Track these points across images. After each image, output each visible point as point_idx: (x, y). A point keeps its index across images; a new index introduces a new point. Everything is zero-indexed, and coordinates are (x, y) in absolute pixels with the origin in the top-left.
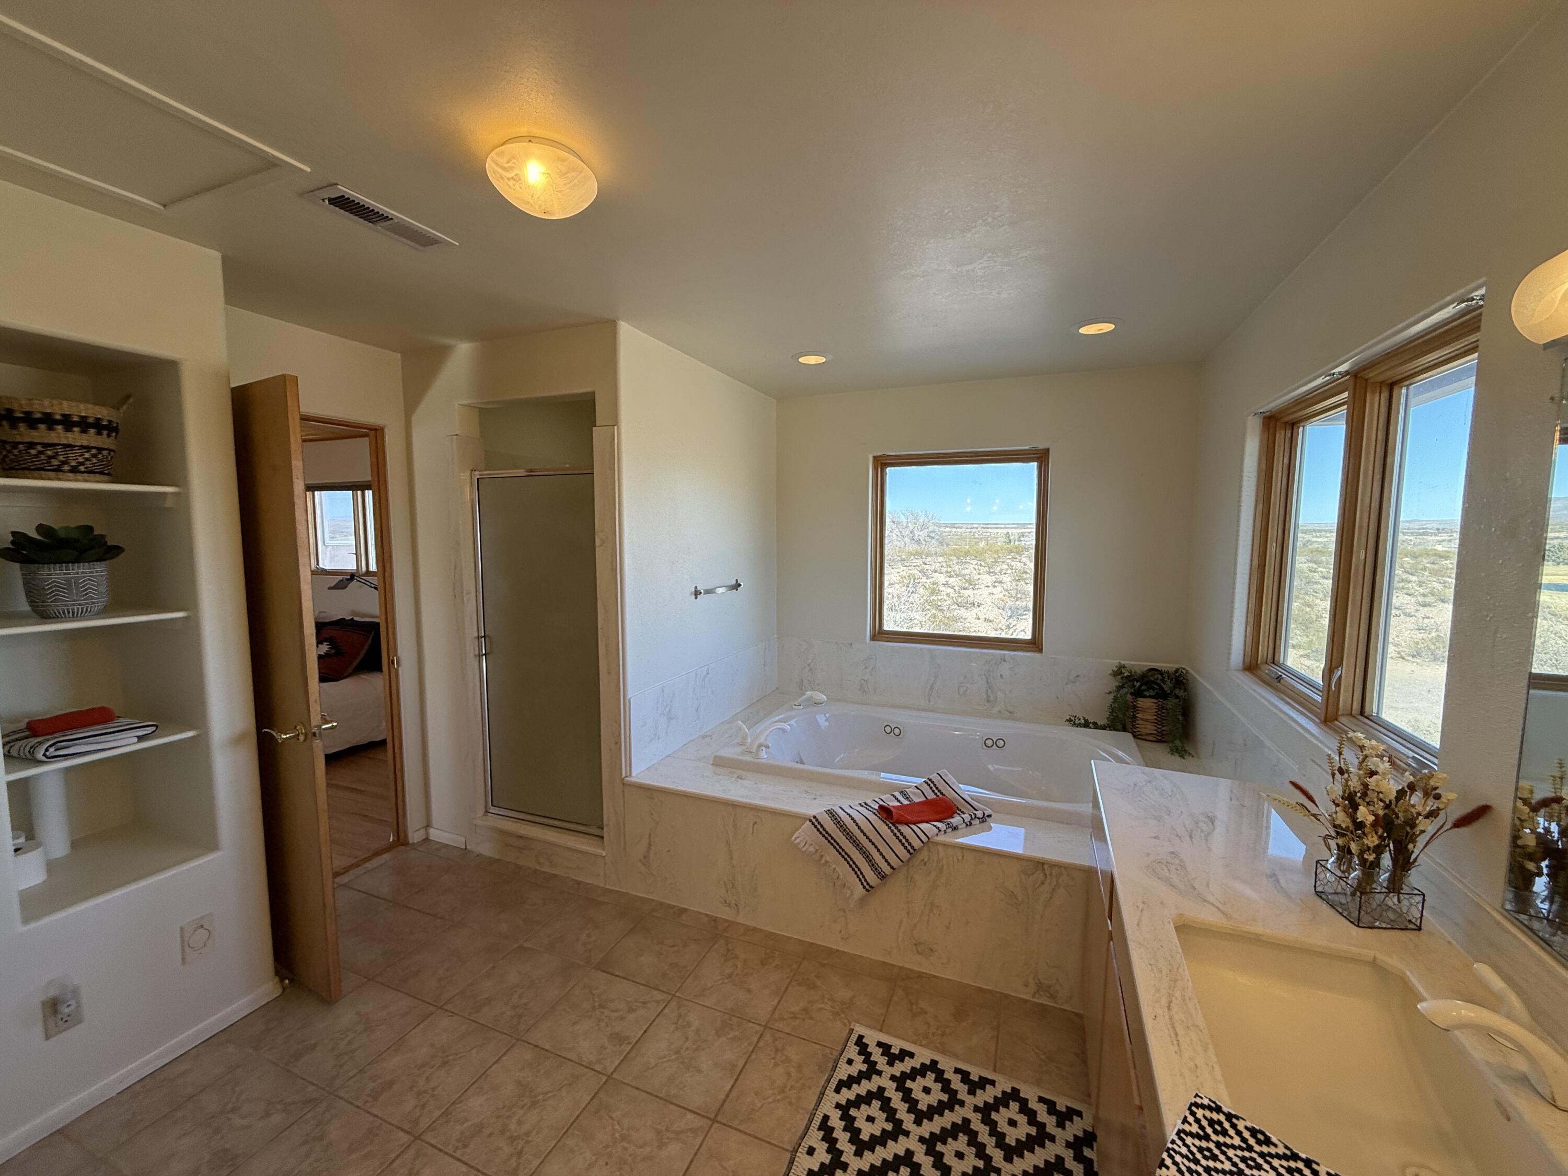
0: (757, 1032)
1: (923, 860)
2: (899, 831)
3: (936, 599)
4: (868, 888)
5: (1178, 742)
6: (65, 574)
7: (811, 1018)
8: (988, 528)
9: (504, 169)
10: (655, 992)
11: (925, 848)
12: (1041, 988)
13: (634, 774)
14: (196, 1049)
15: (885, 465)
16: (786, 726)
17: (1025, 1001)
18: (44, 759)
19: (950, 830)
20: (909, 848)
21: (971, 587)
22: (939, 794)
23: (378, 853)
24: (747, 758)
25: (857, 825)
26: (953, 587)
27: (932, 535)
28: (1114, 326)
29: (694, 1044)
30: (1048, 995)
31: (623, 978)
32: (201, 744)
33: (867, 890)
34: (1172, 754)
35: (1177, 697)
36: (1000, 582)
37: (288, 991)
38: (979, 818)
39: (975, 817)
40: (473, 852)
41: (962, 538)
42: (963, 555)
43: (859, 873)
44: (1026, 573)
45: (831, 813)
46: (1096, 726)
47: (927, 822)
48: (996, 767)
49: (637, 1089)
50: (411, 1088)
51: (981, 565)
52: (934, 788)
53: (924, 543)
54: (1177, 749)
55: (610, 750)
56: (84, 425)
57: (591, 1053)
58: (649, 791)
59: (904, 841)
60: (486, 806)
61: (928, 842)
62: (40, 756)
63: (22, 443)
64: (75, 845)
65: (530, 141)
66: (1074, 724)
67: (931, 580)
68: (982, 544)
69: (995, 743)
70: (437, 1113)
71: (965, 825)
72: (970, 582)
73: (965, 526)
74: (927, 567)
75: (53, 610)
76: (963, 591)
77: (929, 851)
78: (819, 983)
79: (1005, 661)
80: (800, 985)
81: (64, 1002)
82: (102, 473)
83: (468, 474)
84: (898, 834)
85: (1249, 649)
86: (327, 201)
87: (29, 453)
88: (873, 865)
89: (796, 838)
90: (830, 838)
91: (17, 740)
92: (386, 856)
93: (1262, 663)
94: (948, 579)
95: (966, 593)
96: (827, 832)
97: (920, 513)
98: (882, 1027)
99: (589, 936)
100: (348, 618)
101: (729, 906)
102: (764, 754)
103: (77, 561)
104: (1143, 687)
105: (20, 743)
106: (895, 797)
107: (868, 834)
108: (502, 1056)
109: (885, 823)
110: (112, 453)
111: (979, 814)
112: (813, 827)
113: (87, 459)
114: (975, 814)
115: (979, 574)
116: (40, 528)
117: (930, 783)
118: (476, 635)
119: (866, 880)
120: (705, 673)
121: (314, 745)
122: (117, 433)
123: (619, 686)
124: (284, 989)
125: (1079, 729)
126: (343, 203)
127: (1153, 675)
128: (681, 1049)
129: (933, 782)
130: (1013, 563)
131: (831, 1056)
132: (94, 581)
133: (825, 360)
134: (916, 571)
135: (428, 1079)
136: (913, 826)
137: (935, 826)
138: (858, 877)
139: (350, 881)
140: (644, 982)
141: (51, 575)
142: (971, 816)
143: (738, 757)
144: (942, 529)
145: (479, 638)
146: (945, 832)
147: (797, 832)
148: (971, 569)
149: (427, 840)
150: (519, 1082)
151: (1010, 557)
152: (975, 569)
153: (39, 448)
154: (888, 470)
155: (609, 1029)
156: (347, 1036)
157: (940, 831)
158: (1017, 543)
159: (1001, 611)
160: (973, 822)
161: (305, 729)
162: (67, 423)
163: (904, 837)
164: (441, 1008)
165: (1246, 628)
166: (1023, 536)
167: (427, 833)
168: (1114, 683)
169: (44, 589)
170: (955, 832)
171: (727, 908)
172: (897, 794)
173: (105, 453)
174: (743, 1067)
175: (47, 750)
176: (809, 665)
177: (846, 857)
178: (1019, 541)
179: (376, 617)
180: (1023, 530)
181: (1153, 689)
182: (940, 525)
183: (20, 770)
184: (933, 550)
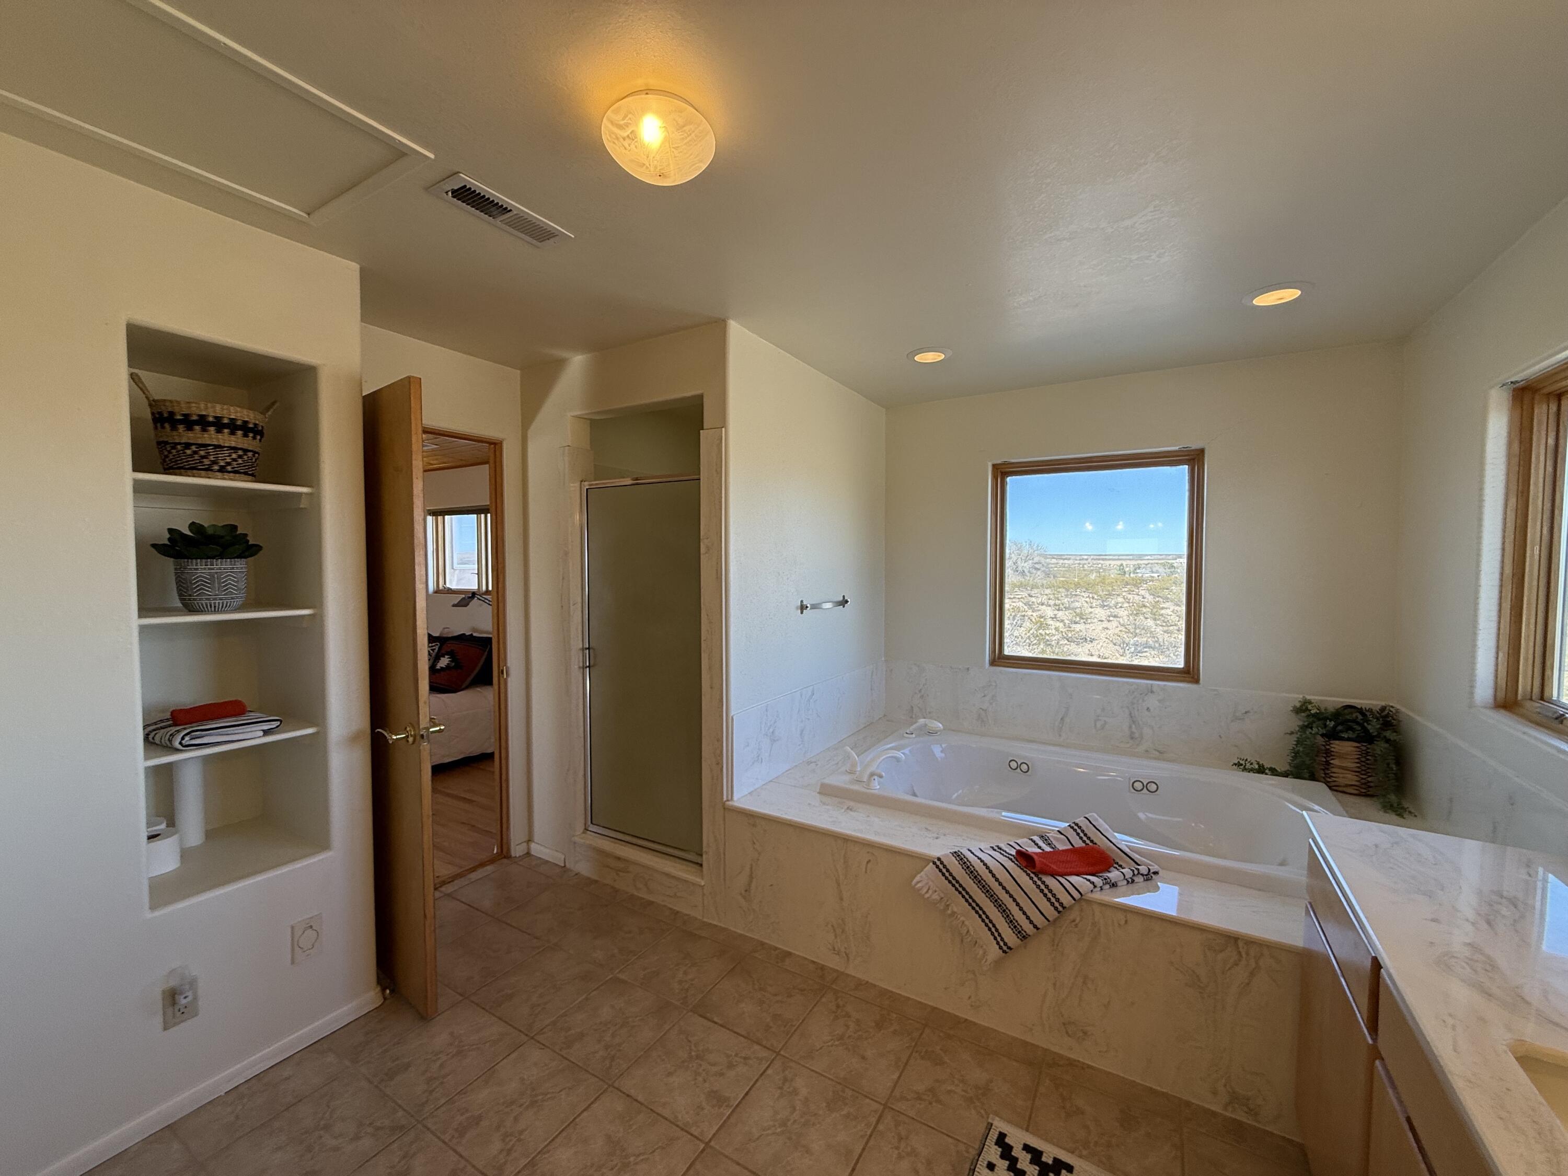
0: (875, 1111)
1: (1074, 921)
2: (1043, 883)
3: (1043, 633)
4: (1006, 949)
5: (1393, 798)
6: (209, 569)
7: (939, 1101)
8: (1099, 559)
9: (620, 127)
10: (756, 1047)
11: (1077, 908)
12: (1234, 1099)
13: (735, 798)
14: (300, 1054)
15: (1005, 474)
16: (899, 754)
17: (1214, 1114)
18: (180, 747)
19: (1108, 886)
20: (1057, 904)
21: (1082, 621)
22: (1088, 842)
23: (482, 865)
24: (856, 787)
25: (991, 872)
26: (1062, 621)
27: (1037, 566)
28: (1299, 292)
29: (802, 1117)
30: (1246, 1109)
31: (721, 1026)
32: (318, 743)
33: (1004, 952)
34: (1385, 812)
35: (1388, 741)
36: (1115, 616)
37: (387, 1002)
38: (1142, 875)
39: (1139, 873)
40: (571, 871)
41: (1069, 569)
42: (1071, 587)
43: (993, 930)
44: (1145, 606)
45: (957, 855)
46: (1274, 772)
47: (1078, 875)
48: (1150, 815)
49: (738, 1164)
50: (498, 1128)
51: (1093, 598)
52: (1082, 835)
53: (1028, 574)
54: (1392, 806)
55: (711, 770)
56: (233, 427)
57: (687, 1113)
58: (752, 818)
59: (1049, 895)
60: (585, 824)
61: (1081, 899)
62: (176, 744)
63: (180, 444)
64: (210, 835)
65: (647, 94)
66: (1245, 769)
67: (1038, 613)
68: (1093, 576)
69: (1146, 786)
70: (523, 1162)
71: (1125, 882)
72: (1081, 616)
73: (1073, 557)
74: (1033, 599)
75: (198, 603)
76: (1073, 626)
77: (1082, 910)
78: (946, 1059)
79: (1152, 692)
80: (922, 1058)
81: (181, 994)
82: (246, 473)
83: (578, 484)
84: (1043, 887)
85: (1502, 683)
86: (450, 194)
87: (185, 453)
88: (1011, 921)
89: (918, 882)
90: (957, 885)
91: (162, 728)
92: (489, 868)
93: (1524, 699)
94: (1056, 612)
95: (1078, 627)
96: (954, 878)
97: (1024, 544)
98: (1028, 1126)
99: (685, 973)
100: (467, 634)
101: (838, 954)
102: (876, 785)
103: (222, 556)
104: (1340, 728)
105: (162, 731)
106: (1034, 842)
107: (1005, 884)
108: (592, 1103)
109: (1026, 872)
110: (257, 455)
111: (1144, 870)
112: (937, 870)
113: (234, 460)
114: (1138, 870)
115: (1091, 607)
116: (193, 526)
117: (1076, 827)
118: (581, 646)
119: (1002, 939)
120: (810, 693)
121: (421, 748)
122: (262, 437)
123: (722, 702)
124: (385, 999)
125: (1251, 774)
126: (465, 195)
127: (1351, 713)
128: (789, 1120)
129: (1080, 827)
130: (1130, 596)
131: (966, 1155)
132: (235, 577)
133: (943, 356)
134: (1021, 603)
135: (516, 1119)
136: (1060, 878)
137: (1089, 880)
138: (992, 934)
139: (455, 891)
140: (744, 1033)
141: (197, 569)
142: (1133, 871)
143: (847, 786)
144: (1048, 560)
145: (583, 649)
146: (1101, 888)
147: (919, 875)
148: (1082, 601)
149: (528, 854)
150: (608, 1137)
151: (1126, 589)
152: (1086, 602)
153: (194, 448)
154: (1009, 479)
155: (707, 1085)
156: (439, 1058)
157: (1095, 887)
158: (1132, 575)
159: (1117, 647)
160: (1136, 879)
161: (414, 730)
162: (219, 425)
163: (1051, 891)
164: (532, 1038)
165: (1497, 653)
166: (1139, 568)
167: (529, 849)
168: (1295, 723)
169: (191, 583)
170: (1114, 889)
171: (837, 957)
172: (1036, 838)
173: (250, 454)
174: (860, 1156)
175: (183, 738)
176: (920, 691)
177: (977, 908)
178: (1134, 573)
179: (490, 633)
180: (1139, 562)
181: (1353, 730)
182: (1045, 557)
183: (160, 757)
184: (1039, 582)
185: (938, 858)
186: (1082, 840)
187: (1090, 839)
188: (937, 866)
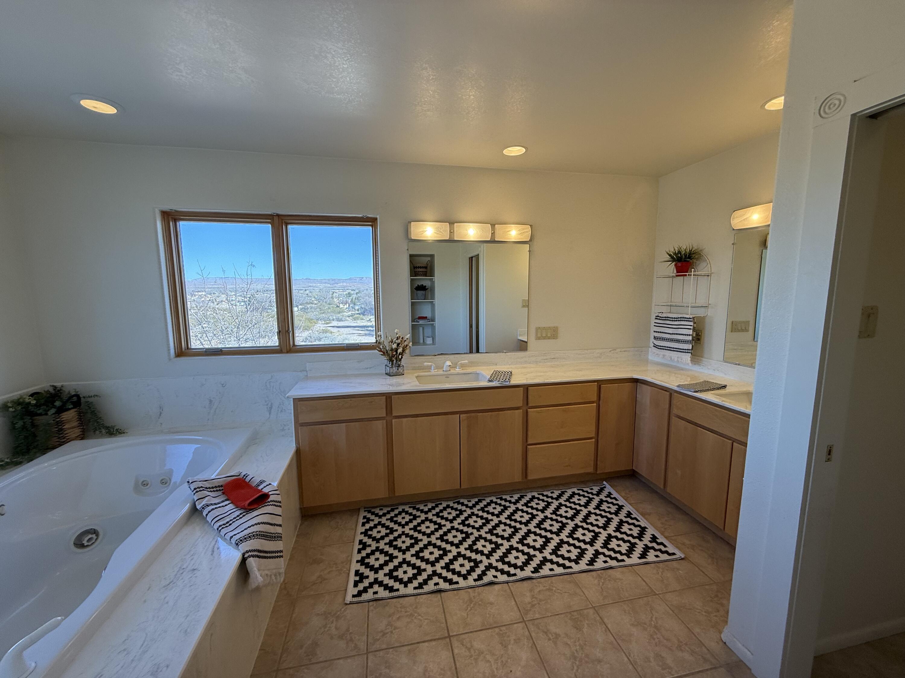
0: (375, 655)
7: (348, 630)
22: (221, 488)
85: (176, 345)
98: (343, 590)
131: (375, 604)
165: (173, 333)
185: (243, 555)
186: (214, 491)
187: (216, 487)
188: (249, 557)
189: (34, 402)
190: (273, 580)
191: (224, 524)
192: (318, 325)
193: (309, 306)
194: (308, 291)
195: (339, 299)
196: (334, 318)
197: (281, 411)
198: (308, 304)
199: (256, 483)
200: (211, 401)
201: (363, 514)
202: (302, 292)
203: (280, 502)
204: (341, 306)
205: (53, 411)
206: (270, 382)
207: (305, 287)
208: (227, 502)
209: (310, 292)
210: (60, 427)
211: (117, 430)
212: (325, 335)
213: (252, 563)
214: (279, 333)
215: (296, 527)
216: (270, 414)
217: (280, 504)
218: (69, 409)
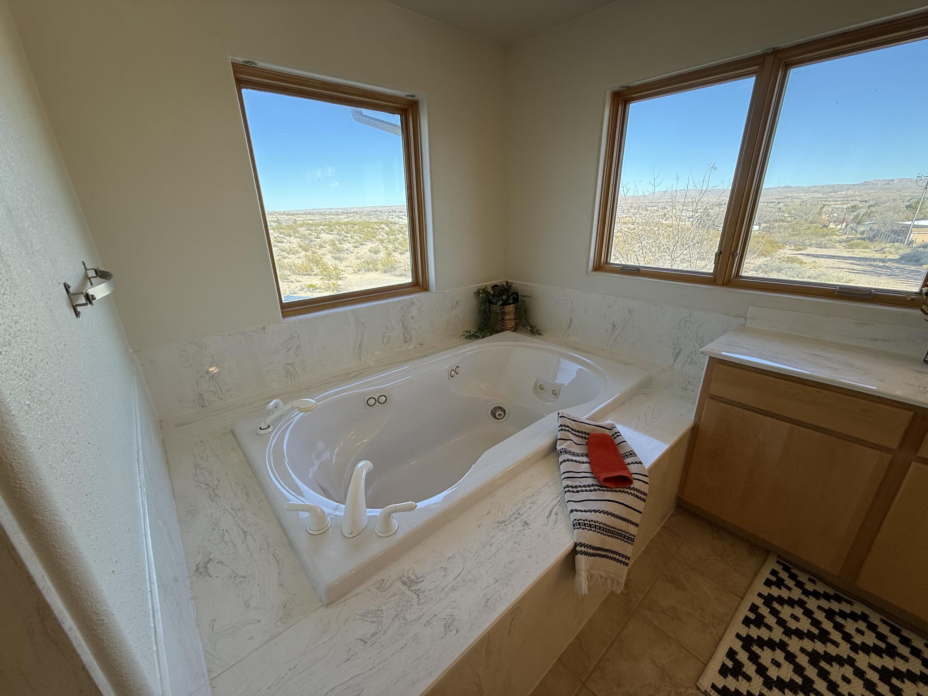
2: (634, 489)
22: (587, 436)
25: (613, 515)
38: (615, 434)
45: (583, 525)
52: (574, 432)
66: (470, 337)
69: (455, 372)
79: (413, 304)
85: (596, 257)
106: (571, 461)
112: (584, 556)
117: (567, 429)
129: (569, 427)
136: (635, 477)
137: (632, 463)
163: (640, 492)
165: (596, 244)
168: (475, 301)
185: (576, 545)
186: (579, 436)
187: (582, 432)
188: (582, 553)
189: (492, 292)
190: (607, 585)
191: (572, 487)
192: (785, 251)
193: (776, 224)
194: (781, 204)
195: (831, 216)
196: (813, 242)
197: (691, 363)
198: (777, 222)
199: (625, 452)
200: (614, 326)
201: (772, 564)
202: (772, 205)
203: (645, 494)
204: (832, 226)
205: (500, 302)
206: (686, 321)
207: (778, 199)
208: (585, 459)
209: (785, 205)
210: (503, 317)
211: (537, 330)
212: (790, 265)
213: (582, 561)
214: (719, 255)
215: (664, 517)
216: (675, 361)
217: (645, 497)
218: (510, 304)
